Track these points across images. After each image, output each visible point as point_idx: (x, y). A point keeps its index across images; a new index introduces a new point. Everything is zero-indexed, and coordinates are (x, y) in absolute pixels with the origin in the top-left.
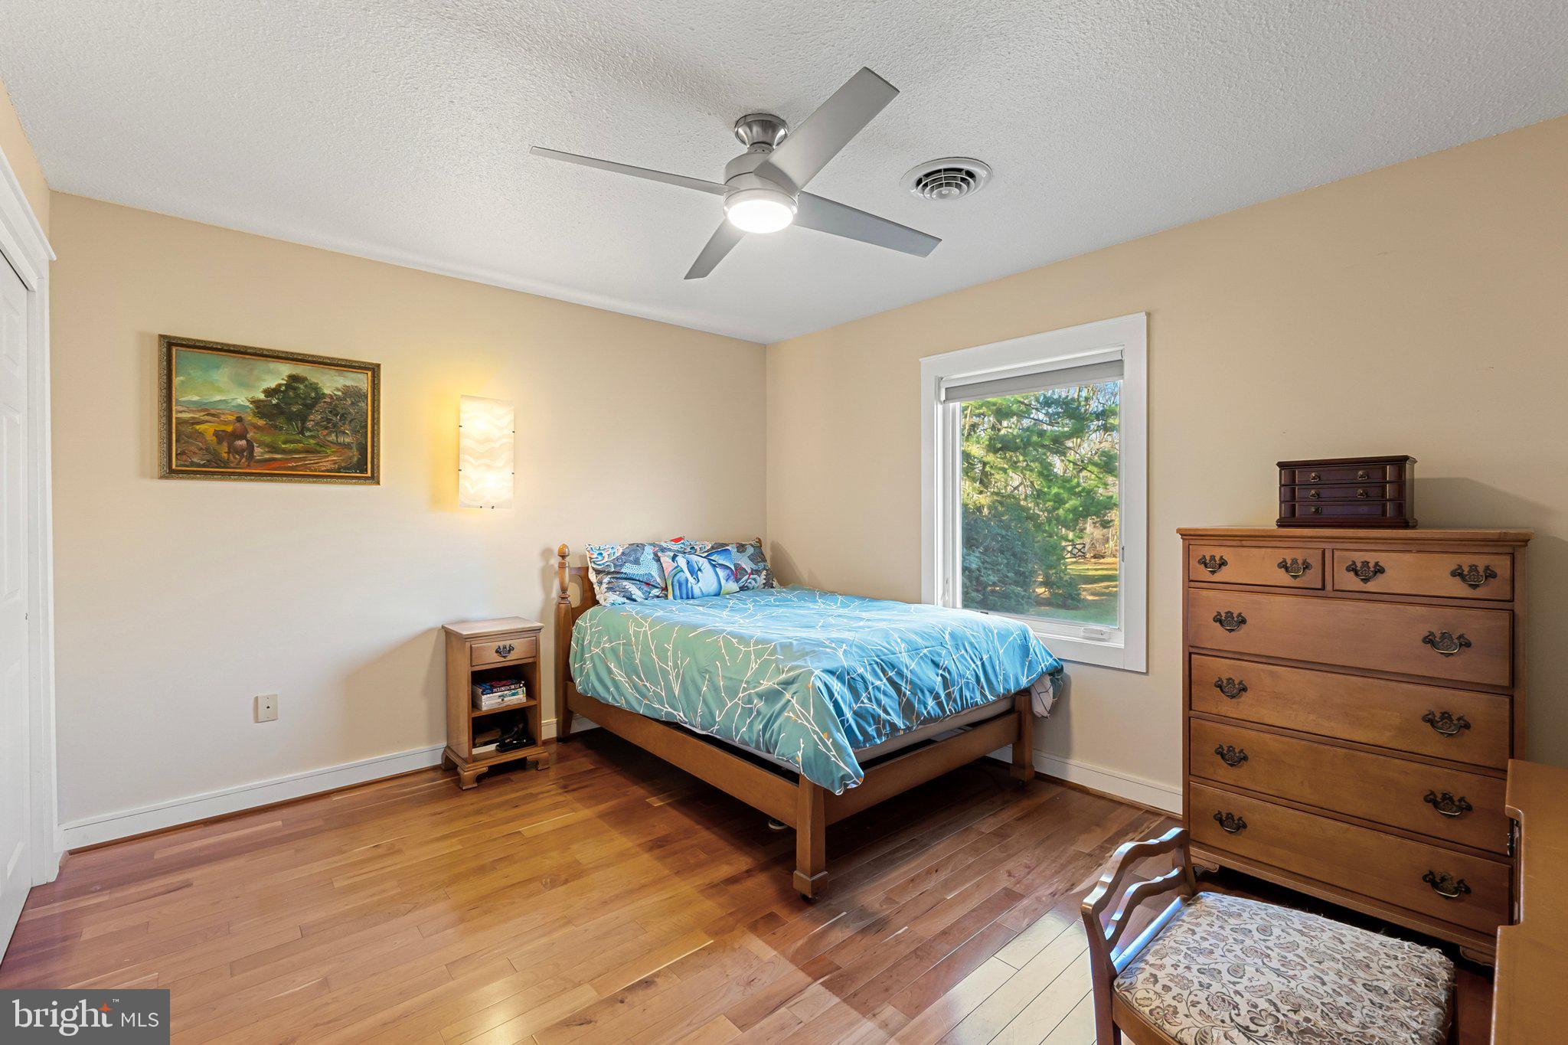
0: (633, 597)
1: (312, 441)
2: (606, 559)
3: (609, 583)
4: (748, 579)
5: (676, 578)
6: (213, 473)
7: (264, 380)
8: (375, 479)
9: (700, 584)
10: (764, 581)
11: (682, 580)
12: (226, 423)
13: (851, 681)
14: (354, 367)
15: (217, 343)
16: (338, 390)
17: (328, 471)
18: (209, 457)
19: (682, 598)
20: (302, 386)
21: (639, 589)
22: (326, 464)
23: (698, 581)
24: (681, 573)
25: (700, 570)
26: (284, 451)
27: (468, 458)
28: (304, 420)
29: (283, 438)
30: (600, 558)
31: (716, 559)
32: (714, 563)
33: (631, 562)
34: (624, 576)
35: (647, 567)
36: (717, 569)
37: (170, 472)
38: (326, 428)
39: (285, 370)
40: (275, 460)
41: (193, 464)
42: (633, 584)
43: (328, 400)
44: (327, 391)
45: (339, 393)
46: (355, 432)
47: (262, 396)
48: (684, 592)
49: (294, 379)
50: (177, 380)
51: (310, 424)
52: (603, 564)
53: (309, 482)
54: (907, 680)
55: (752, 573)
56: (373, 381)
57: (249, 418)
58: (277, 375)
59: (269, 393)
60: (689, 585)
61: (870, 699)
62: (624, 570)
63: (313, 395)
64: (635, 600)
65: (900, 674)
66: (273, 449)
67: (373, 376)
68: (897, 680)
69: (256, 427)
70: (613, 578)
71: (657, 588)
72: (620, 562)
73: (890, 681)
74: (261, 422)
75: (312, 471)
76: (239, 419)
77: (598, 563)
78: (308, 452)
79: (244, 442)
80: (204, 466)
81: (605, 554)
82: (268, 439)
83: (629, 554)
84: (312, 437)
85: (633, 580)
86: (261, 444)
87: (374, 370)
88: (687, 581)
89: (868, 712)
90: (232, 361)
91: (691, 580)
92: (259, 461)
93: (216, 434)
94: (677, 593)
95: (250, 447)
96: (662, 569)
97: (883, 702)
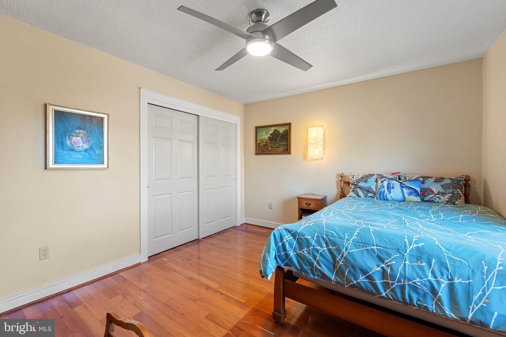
0: (359, 195)
1: (278, 145)
2: (354, 179)
3: (354, 188)
4: (434, 196)
5: (380, 190)
6: (262, 154)
7: (270, 132)
8: (290, 153)
9: (391, 194)
10: (447, 200)
11: (382, 191)
12: (264, 143)
13: (300, 240)
14: (286, 125)
15: (263, 126)
16: (283, 131)
17: (281, 152)
18: (262, 150)
19: (380, 199)
20: (276, 132)
21: (363, 192)
22: (281, 150)
23: (390, 193)
24: (383, 188)
25: (393, 188)
26: (273, 148)
27: (310, 145)
28: (277, 140)
29: (273, 145)
30: (352, 178)
31: (405, 184)
32: (403, 185)
33: (363, 181)
34: (358, 186)
35: (371, 184)
36: (404, 189)
37: (257, 154)
38: (281, 141)
39: (273, 129)
40: (272, 150)
41: (260, 152)
42: (361, 190)
43: (281, 134)
44: (281, 132)
45: (283, 132)
46: (286, 141)
47: (270, 136)
48: (382, 197)
49: (275, 130)
50: (258, 135)
51: (277, 141)
52: (353, 181)
53: (277, 155)
54: (342, 256)
55: (438, 194)
56: (289, 127)
57: (268, 141)
58: (271, 131)
59: (271, 135)
60: (385, 194)
61: (309, 253)
62: (359, 184)
63: (278, 134)
64: (360, 197)
65: (339, 251)
66: (272, 147)
67: (289, 126)
68: (336, 254)
69: (269, 143)
70: (355, 187)
71: (372, 193)
72: (359, 181)
73: (329, 250)
74: (270, 142)
75: (278, 152)
76: (266, 141)
77: (351, 180)
78: (277, 147)
79: (267, 146)
80: (261, 152)
81: (355, 177)
82: (270, 145)
83: (364, 178)
84: (278, 144)
85: (362, 188)
86: (270, 147)
87: (289, 125)
88: (384, 192)
89: (306, 258)
90: (265, 129)
91: (386, 192)
92: (269, 150)
93: (263, 145)
94: (378, 197)
95: (268, 148)
96: (377, 186)
97: (318, 258)
